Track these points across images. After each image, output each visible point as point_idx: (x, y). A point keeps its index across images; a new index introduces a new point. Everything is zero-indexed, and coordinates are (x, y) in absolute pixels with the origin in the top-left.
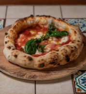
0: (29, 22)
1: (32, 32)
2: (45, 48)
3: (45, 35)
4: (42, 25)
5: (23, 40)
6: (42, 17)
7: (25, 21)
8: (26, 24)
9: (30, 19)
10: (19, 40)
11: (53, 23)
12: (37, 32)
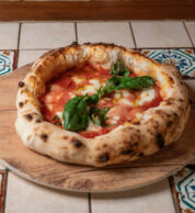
0: (70, 57)
1: (77, 80)
2: (108, 115)
3: (104, 85)
4: (98, 63)
5: (58, 98)
6: (97, 48)
7: (61, 56)
8: (63, 63)
9: (72, 50)
10: (49, 98)
11: (120, 59)
12: (88, 79)
